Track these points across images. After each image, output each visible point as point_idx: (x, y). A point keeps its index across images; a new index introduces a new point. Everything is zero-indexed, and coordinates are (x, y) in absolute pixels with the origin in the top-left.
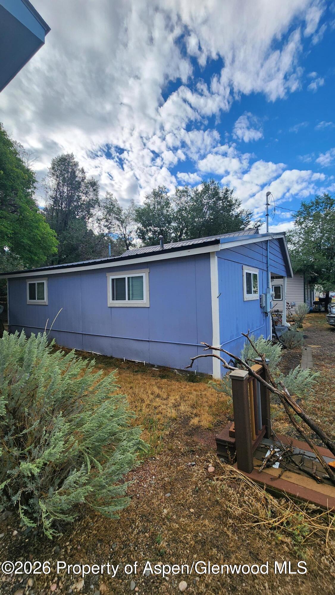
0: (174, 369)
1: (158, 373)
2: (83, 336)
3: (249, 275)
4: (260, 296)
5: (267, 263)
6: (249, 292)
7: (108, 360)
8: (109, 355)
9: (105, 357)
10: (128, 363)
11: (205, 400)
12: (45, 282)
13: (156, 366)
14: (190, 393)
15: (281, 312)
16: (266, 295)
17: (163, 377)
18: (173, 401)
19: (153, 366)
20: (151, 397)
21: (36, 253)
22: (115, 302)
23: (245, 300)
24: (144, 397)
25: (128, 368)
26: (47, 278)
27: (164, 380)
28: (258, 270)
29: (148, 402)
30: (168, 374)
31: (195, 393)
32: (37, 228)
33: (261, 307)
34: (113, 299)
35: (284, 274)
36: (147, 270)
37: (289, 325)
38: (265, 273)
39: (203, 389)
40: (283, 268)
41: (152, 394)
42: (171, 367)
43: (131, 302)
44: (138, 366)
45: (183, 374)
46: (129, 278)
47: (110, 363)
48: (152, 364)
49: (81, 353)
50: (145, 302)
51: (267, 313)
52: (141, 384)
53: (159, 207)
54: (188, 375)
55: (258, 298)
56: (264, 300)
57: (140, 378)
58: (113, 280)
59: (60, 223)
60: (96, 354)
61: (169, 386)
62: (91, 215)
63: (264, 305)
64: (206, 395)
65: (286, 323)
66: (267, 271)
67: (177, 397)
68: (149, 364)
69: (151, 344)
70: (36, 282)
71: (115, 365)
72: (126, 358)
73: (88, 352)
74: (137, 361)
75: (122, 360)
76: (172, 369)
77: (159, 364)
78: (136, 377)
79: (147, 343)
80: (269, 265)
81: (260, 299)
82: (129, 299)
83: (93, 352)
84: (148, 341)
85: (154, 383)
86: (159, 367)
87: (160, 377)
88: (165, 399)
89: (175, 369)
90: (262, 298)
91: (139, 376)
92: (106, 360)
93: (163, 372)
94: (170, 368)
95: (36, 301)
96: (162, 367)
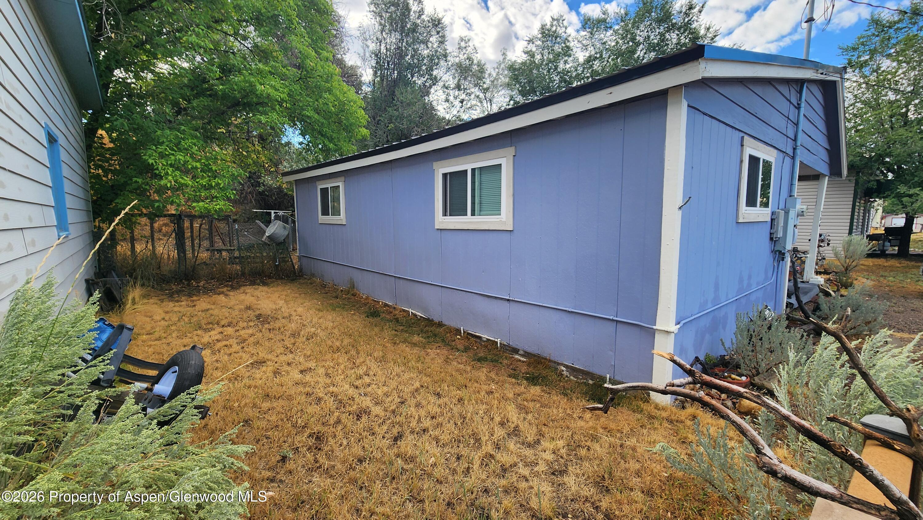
0: (559, 364)
1: (524, 369)
2: (397, 280)
3: (754, 160)
4: (773, 213)
5: (795, 140)
6: (751, 202)
7: (433, 328)
8: (436, 320)
9: (429, 322)
10: (469, 339)
11: (634, 466)
12: (341, 185)
13: (521, 352)
14: (595, 438)
15: (804, 253)
16: (787, 213)
17: (533, 380)
18: (549, 456)
19: (516, 351)
20: (500, 433)
21: (331, 136)
22: (449, 219)
23: (740, 220)
24: (483, 430)
25: (466, 349)
26: (343, 179)
27: (536, 390)
28: (776, 151)
29: (489, 448)
30: (544, 373)
31: (606, 439)
32: (330, 91)
33: (771, 239)
34: (445, 214)
35: (823, 168)
36: (511, 151)
37: (820, 280)
38: (788, 160)
39: (626, 429)
40: (824, 155)
41: (502, 424)
42: (552, 359)
43: (476, 218)
44: (487, 347)
45: (577, 378)
46: (473, 170)
47: (435, 335)
48: (514, 346)
49: (391, 310)
50: (504, 220)
51: (784, 254)
52: (483, 393)
53: (551, 56)
54: (591, 382)
55: (769, 219)
56: (781, 224)
57: (483, 378)
58: (445, 175)
59: (385, 96)
60: (415, 315)
61: (543, 406)
62: (435, 80)
63: (780, 234)
64: (634, 449)
65: (813, 275)
66: (793, 158)
67: (561, 443)
68: (509, 346)
69: (512, 304)
70: (329, 185)
71: (443, 341)
72: (466, 329)
73: (404, 311)
74: (485, 336)
75: (458, 331)
76: (555, 362)
77: (529, 350)
78: (476, 373)
79: (506, 303)
80: (799, 143)
81: (772, 219)
82: (473, 214)
83: (410, 310)
84: (508, 300)
85: (511, 395)
86: (527, 354)
87: (527, 379)
88: (529, 445)
89: (562, 364)
90: (778, 217)
91: (482, 373)
92: (430, 329)
93: (534, 367)
94: (550, 361)
95: (330, 219)
96: (534, 355)
